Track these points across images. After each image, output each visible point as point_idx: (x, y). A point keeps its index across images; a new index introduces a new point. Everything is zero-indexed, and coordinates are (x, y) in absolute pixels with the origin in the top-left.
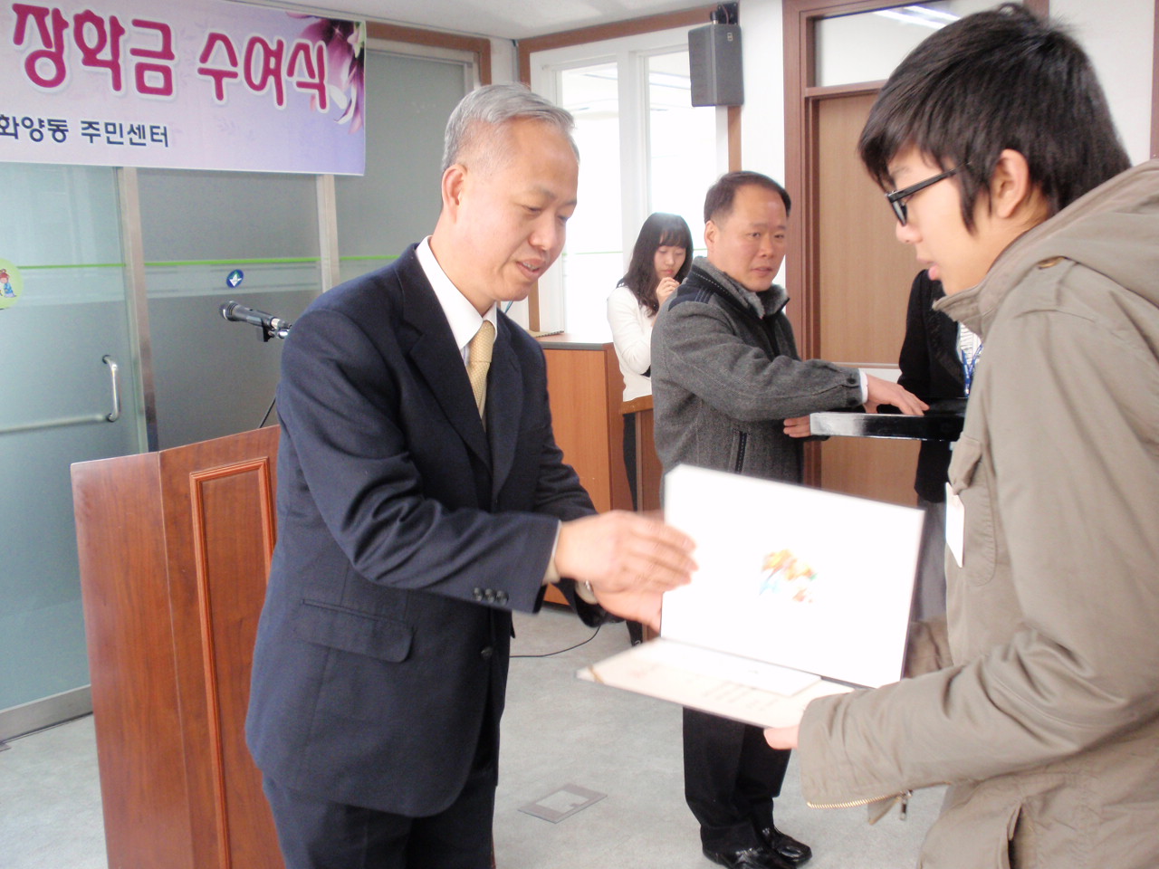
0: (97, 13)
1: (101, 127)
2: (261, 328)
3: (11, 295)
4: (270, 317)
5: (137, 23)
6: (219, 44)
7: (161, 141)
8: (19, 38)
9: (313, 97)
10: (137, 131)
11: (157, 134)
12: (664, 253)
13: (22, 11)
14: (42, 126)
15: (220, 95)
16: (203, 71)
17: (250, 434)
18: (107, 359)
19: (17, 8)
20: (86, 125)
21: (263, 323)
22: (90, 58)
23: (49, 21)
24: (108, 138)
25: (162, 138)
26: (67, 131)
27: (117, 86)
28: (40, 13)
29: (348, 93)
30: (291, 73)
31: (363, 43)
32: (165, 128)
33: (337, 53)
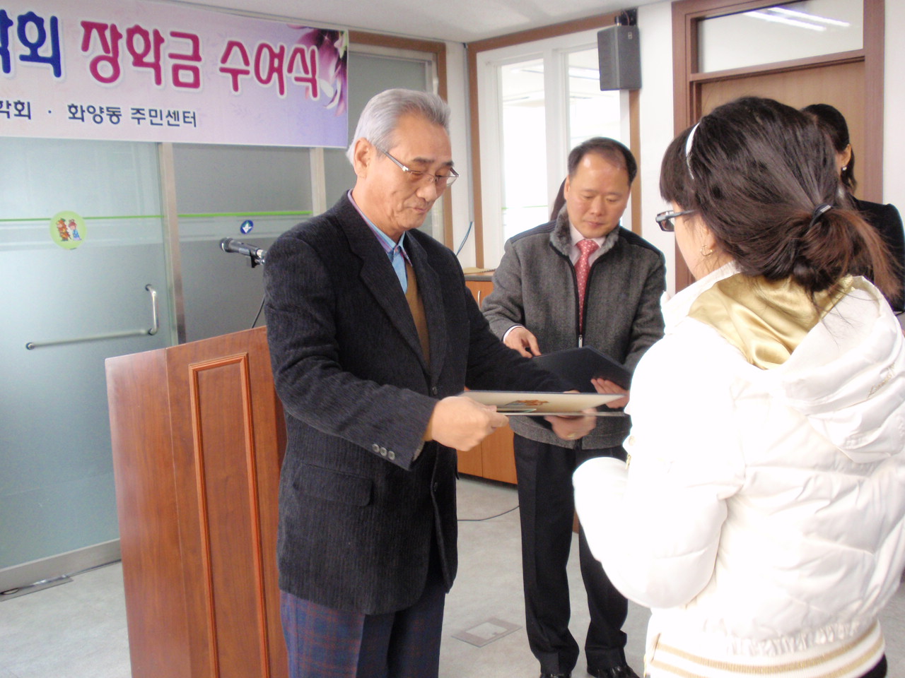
0: (144, 27)
1: (146, 113)
2: (250, 257)
3: (78, 238)
4: (256, 249)
5: (174, 34)
6: (236, 50)
7: (191, 123)
8: (85, 47)
9: (307, 89)
10: (173, 115)
11: (188, 117)
13: (88, 26)
14: (102, 112)
15: (236, 88)
16: (223, 70)
17: (233, 335)
18: (149, 288)
19: (84, 24)
20: (135, 111)
21: (250, 253)
22: (138, 61)
23: (108, 34)
24: (151, 121)
25: (192, 120)
26: (121, 115)
27: (158, 81)
28: (101, 28)
29: (334, 85)
30: (290, 70)
31: (346, 47)
32: (194, 114)
33: (326, 55)
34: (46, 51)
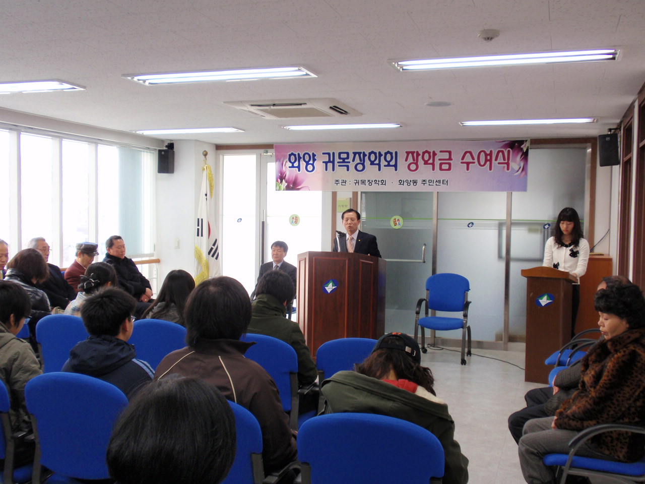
0: (429, 150)
1: (427, 181)
3: (400, 225)
5: (441, 152)
6: (468, 155)
8: (406, 160)
10: (438, 182)
12: (563, 223)
13: (408, 153)
14: (410, 182)
15: (467, 169)
16: (462, 163)
18: (425, 245)
19: (406, 152)
20: (423, 181)
22: (426, 163)
23: (415, 155)
24: (429, 184)
25: (446, 183)
26: (417, 183)
27: (433, 169)
28: (413, 153)
30: (496, 159)
31: (528, 147)
32: (447, 180)
33: (516, 152)
34: (393, 163)
